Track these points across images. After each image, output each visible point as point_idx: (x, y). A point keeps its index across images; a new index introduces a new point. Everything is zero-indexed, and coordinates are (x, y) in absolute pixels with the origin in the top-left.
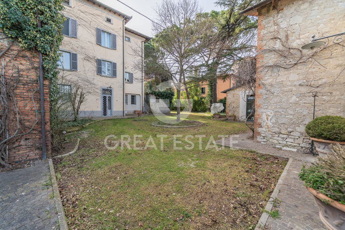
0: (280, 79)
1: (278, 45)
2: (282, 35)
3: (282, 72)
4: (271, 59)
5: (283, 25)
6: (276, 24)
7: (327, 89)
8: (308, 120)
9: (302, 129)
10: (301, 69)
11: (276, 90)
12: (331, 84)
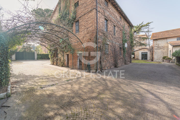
0: (158, 51)
1: (157, 46)
2: (158, 44)
3: (158, 50)
4: (156, 48)
5: (158, 43)
6: (157, 42)
7: (165, 53)
8: (162, 57)
9: (162, 58)
10: (161, 50)
11: (157, 53)
12: (165, 52)
